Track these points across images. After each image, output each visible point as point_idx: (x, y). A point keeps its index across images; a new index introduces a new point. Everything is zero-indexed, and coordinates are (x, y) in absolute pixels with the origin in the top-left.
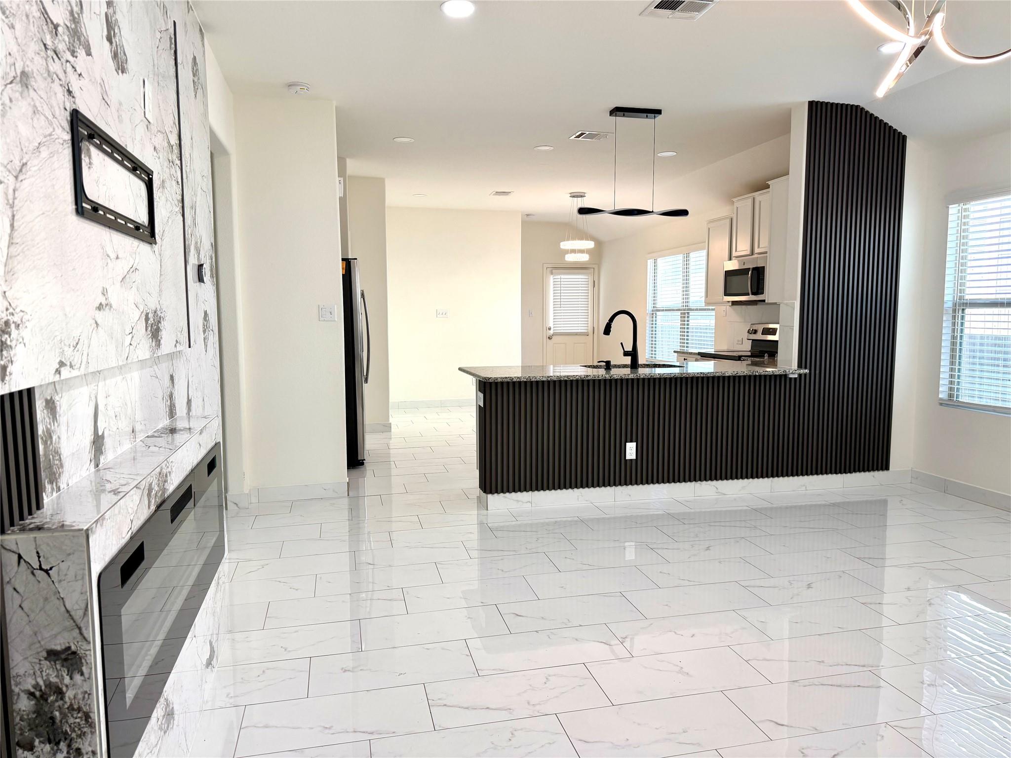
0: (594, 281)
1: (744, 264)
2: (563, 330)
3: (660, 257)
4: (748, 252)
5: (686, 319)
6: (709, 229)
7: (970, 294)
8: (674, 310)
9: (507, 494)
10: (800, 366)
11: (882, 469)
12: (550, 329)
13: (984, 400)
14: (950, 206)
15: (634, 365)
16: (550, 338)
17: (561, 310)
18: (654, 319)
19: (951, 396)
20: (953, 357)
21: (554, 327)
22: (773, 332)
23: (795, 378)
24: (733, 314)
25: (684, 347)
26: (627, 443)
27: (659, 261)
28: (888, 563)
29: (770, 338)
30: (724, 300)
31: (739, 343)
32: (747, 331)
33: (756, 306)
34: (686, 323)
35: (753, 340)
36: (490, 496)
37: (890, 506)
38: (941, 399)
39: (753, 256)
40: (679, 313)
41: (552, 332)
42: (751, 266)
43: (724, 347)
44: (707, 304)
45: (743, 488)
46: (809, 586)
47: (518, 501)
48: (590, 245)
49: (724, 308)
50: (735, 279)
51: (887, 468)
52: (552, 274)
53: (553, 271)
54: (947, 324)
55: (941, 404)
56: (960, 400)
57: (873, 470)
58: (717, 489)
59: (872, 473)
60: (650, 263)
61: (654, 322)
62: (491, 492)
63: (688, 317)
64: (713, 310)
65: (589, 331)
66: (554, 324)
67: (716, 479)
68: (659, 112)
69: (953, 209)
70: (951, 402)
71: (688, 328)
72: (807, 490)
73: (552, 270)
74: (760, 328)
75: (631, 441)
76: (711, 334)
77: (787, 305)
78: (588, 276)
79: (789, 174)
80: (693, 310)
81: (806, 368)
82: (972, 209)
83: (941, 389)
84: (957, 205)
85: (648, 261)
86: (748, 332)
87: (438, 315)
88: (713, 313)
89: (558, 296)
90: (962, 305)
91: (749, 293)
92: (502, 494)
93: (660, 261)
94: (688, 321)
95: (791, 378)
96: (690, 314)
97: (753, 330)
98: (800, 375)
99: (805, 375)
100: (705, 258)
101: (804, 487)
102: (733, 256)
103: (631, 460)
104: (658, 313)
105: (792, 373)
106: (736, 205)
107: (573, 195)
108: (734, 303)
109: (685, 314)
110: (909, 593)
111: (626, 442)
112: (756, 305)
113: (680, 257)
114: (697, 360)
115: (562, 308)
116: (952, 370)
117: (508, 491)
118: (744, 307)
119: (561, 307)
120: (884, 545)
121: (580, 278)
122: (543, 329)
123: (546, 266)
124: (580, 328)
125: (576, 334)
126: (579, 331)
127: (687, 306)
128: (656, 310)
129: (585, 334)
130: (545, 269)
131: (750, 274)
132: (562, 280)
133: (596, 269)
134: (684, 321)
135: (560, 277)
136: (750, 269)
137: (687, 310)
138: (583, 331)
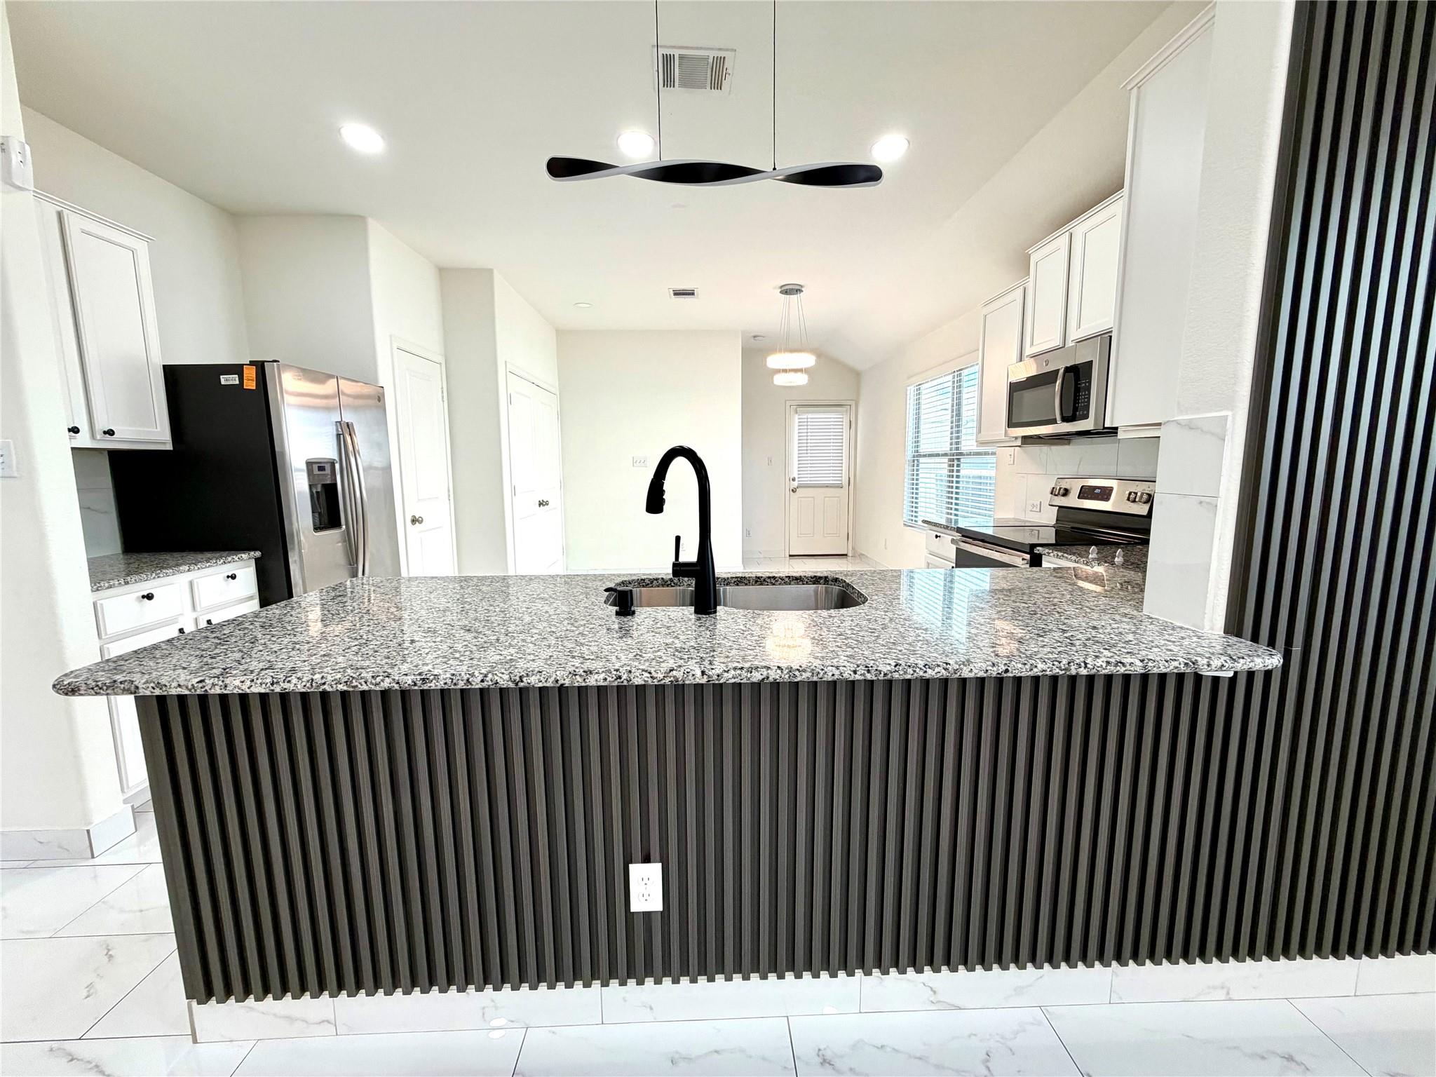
0: (850, 421)
1: (1048, 363)
2: (810, 481)
3: (924, 382)
4: (1056, 343)
5: (955, 468)
6: (985, 317)
8: (938, 455)
12: (794, 480)
16: (793, 491)
17: (807, 457)
18: (916, 468)
21: (799, 478)
24: (1024, 461)
26: (632, 867)
27: (923, 387)
30: (1008, 436)
31: (1034, 509)
32: (1049, 490)
33: (1066, 447)
34: (955, 474)
35: (1060, 507)
39: (1065, 347)
40: (945, 460)
41: (795, 484)
42: (1060, 365)
44: (981, 444)
45: (1019, 991)
47: (291, 1019)
48: (810, 361)
49: (1008, 450)
50: (1028, 396)
52: (797, 413)
53: (798, 409)
61: (916, 473)
63: (958, 466)
64: (993, 453)
65: (844, 482)
66: (799, 474)
72: (1230, 1000)
73: (796, 408)
74: (1075, 489)
75: (646, 860)
78: (842, 415)
80: (966, 455)
85: (909, 390)
86: (1052, 493)
87: (636, 462)
88: (993, 458)
89: (804, 439)
91: (1055, 419)
93: (923, 390)
94: (958, 471)
96: (962, 460)
97: (1060, 488)
101: (1224, 991)
102: (1026, 355)
103: (647, 915)
104: (922, 460)
106: (1035, 258)
108: (1027, 440)
109: (954, 460)
111: (628, 860)
112: (1069, 444)
115: (809, 455)
118: (1044, 448)
119: (807, 453)
121: (831, 416)
122: (787, 480)
123: (788, 404)
124: (831, 478)
125: (827, 486)
126: (831, 482)
127: (957, 449)
128: (918, 455)
129: (838, 487)
130: (788, 407)
131: (1059, 382)
132: (809, 420)
133: (853, 408)
134: (953, 471)
135: (806, 417)
136: (1058, 371)
137: (956, 455)
138: (836, 482)
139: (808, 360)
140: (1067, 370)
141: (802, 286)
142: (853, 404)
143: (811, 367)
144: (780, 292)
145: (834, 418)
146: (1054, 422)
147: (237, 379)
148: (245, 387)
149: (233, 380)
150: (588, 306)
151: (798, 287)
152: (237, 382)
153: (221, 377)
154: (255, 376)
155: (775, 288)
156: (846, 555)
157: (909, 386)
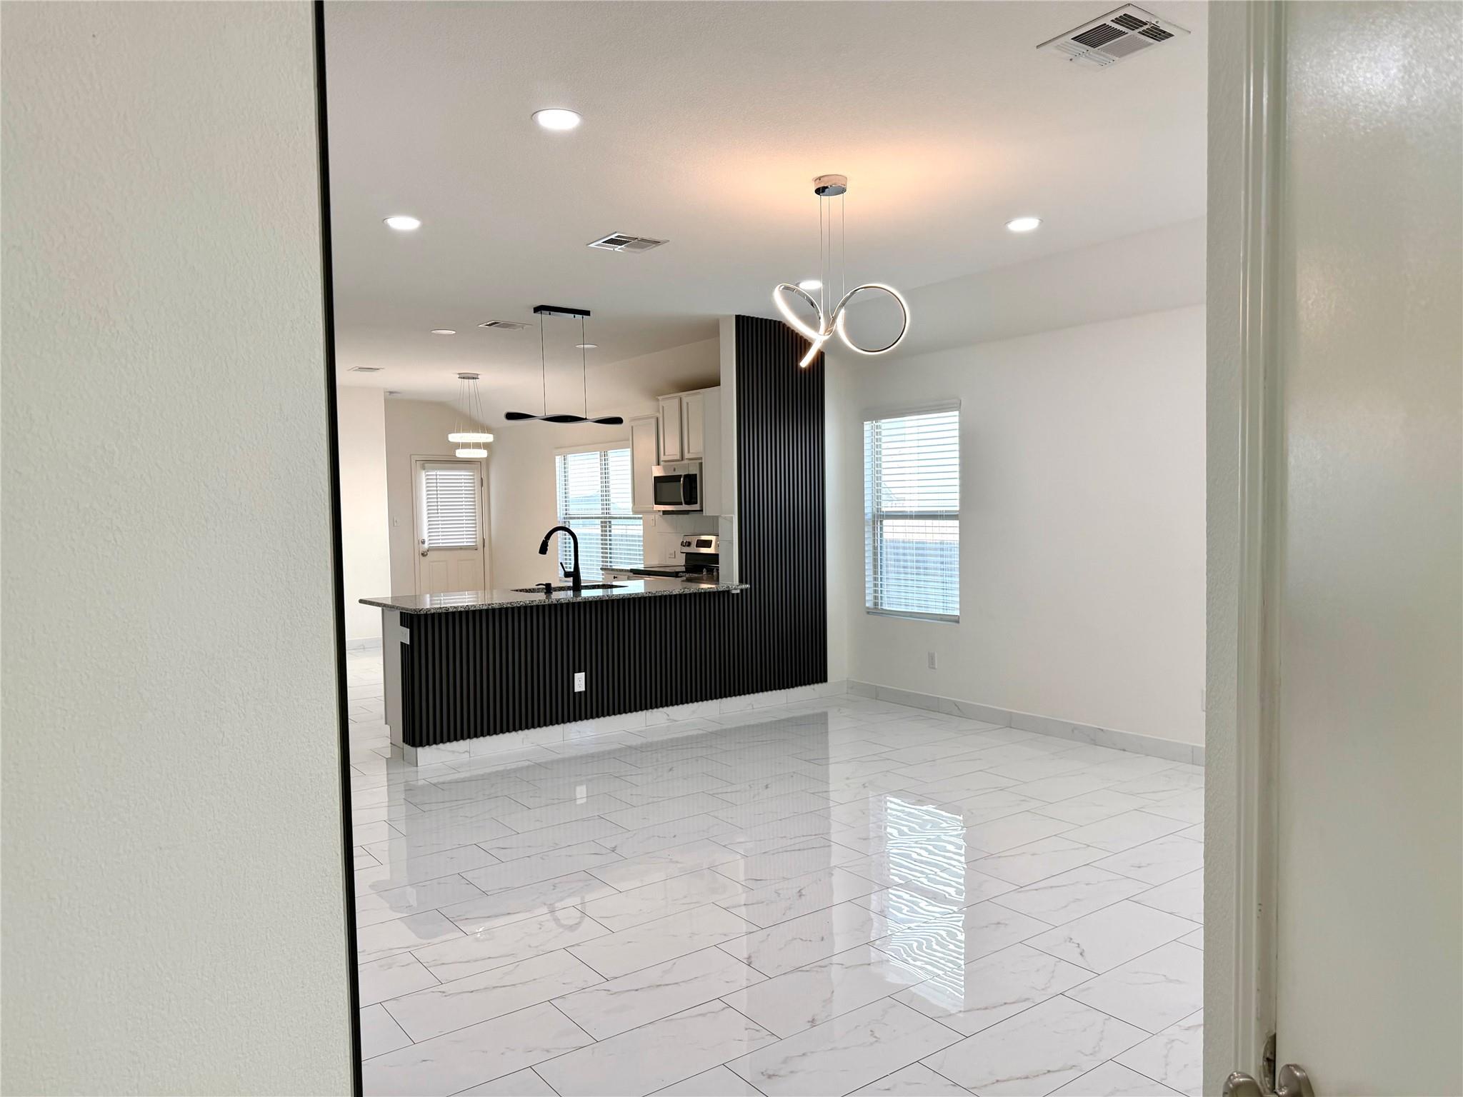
0: (482, 479)
1: (675, 470)
2: (443, 543)
3: (571, 453)
4: (678, 457)
5: (608, 529)
6: (632, 427)
7: (887, 507)
8: (592, 518)
9: (441, 746)
10: (741, 581)
11: (821, 682)
12: (423, 542)
13: (910, 608)
14: (865, 423)
15: (577, 587)
16: (423, 555)
17: (438, 517)
19: (876, 604)
20: (875, 566)
21: (429, 540)
22: (707, 544)
23: (738, 594)
24: (664, 525)
25: (607, 562)
26: (576, 674)
27: (568, 458)
28: (831, 760)
29: (704, 550)
30: (655, 509)
31: (672, 557)
33: (686, 516)
34: (608, 533)
35: (687, 553)
36: (420, 750)
37: (830, 715)
38: (868, 608)
39: (683, 462)
40: (598, 521)
41: (426, 546)
42: (682, 472)
43: (655, 562)
44: (635, 512)
45: (694, 712)
46: (767, 787)
47: (453, 752)
48: (488, 438)
49: (652, 516)
50: (665, 486)
51: (825, 680)
52: (423, 468)
53: (426, 465)
54: (868, 535)
55: (868, 613)
56: (884, 608)
57: (813, 683)
58: (668, 715)
59: (812, 686)
60: (558, 459)
62: (421, 745)
63: (610, 527)
64: (640, 518)
65: (478, 544)
66: (429, 536)
67: (667, 706)
68: (587, 313)
69: (867, 426)
70: (876, 611)
71: (610, 536)
73: (423, 464)
74: (694, 540)
75: (580, 672)
76: (639, 547)
77: (725, 518)
78: (474, 472)
79: (719, 385)
80: (616, 518)
81: (746, 583)
82: (884, 426)
83: (867, 598)
84: (870, 422)
85: (557, 457)
86: (681, 545)
88: (641, 522)
89: (434, 498)
90: (880, 517)
91: (681, 502)
92: (434, 746)
93: (570, 457)
94: (610, 531)
95: (733, 594)
96: (612, 523)
97: (686, 542)
98: (742, 590)
99: (746, 589)
100: (629, 458)
102: (661, 460)
103: (580, 692)
104: (571, 521)
105: (735, 589)
106: (661, 403)
107: (463, 376)
108: (665, 512)
109: (606, 522)
110: (848, 782)
111: (574, 672)
113: (597, 455)
114: (629, 579)
115: (439, 515)
116: (875, 579)
117: (442, 742)
118: (675, 516)
119: (438, 513)
120: (826, 748)
122: (416, 543)
123: (414, 458)
124: (465, 540)
125: (461, 549)
126: (465, 544)
127: (608, 513)
129: (472, 549)
130: (413, 461)
131: (680, 483)
132: (438, 477)
133: (484, 464)
134: (606, 531)
135: (434, 473)
136: (681, 476)
137: (610, 518)
138: (469, 544)
140: (686, 476)
141: (478, 375)
142: (484, 461)
143: (489, 443)
144: (458, 378)
145: (464, 475)
146: (681, 504)
151: (475, 375)
155: (454, 374)
157: (558, 455)
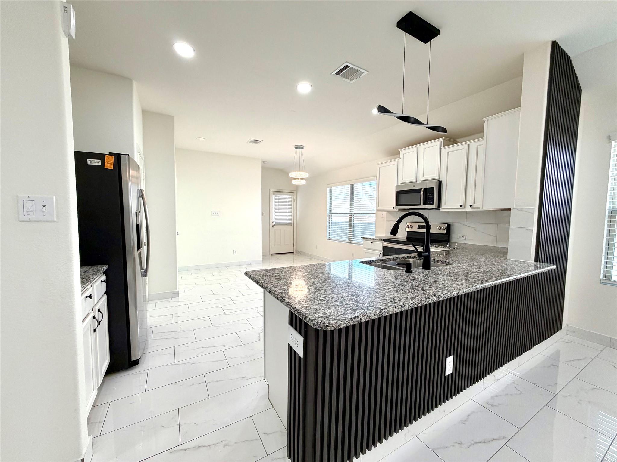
0: (294, 199)
1: (414, 186)
2: (279, 222)
3: (334, 186)
8: (344, 214)
12: (273, 222)
16: (273, 227)
18: (331, 218)
19: (607, 277)
24: (390, 216)
27: (333, 188)
30: (394, 208)
35: (409, 231)
38: (601, 279)
40: (348, 215)
41: (274, 224)
42: (421, 187)
49: (382, 213)
50: (407, 196)
52: (274, 194)
53: (275, 193)
54: (606, 226)
55: (602, 283)
56: (613, 279)
60: (329, 189)
61: (331, 220)
65: (292, 223)
66: (275, 220)
70: (608, 282)
73: (274, 192)
74: (416, 226)
78: (291, 196)
79: (520, 106)
80: (357, 214)
83: (602, 272)
87: (213, 214)
88: (374, 215)
89: (277, 205)
93: (335, 188)
94: (353, 219)
96: (355, 216)
97: (410, 226)
102: (400, 182)
104: (334, 215)
106: (402, 153)
108: (401, 210)
109: (351, 215)
113: (348, 186)
115: (279, 212)
121: (287, 197)
122: (270, 222)
123: (271, 190)
124: (288, 222)
125: (286, 225)
126: (287, 223)
127: (353, 211)
128: (331, 214)
129: (290, 225)
130: (270, 192)
131: (422, 193)
132: (279, 197)
133: (295, 193)
135: (278, 196)
136: (421, 189)
137: (353, 213)
138: (289, 223)
139: (306, 175)
140: (425, 189)
141: (303, 146)
142: (295, 192)
143: (307, 178)
144: (295, 148)
147: (100, 162)
148: (105, 168)
149: (98, 162)
150: (203, 139)
151: (302, 147)
152: (100, 164)
153: (88, 160)
154: (113, 162)
155: (293, 146)
156: (293, 253)
157: (328, 188)
